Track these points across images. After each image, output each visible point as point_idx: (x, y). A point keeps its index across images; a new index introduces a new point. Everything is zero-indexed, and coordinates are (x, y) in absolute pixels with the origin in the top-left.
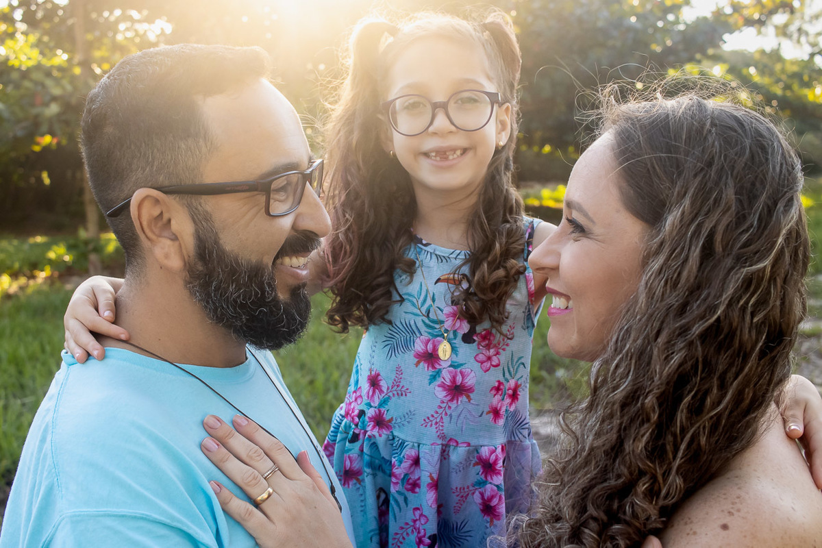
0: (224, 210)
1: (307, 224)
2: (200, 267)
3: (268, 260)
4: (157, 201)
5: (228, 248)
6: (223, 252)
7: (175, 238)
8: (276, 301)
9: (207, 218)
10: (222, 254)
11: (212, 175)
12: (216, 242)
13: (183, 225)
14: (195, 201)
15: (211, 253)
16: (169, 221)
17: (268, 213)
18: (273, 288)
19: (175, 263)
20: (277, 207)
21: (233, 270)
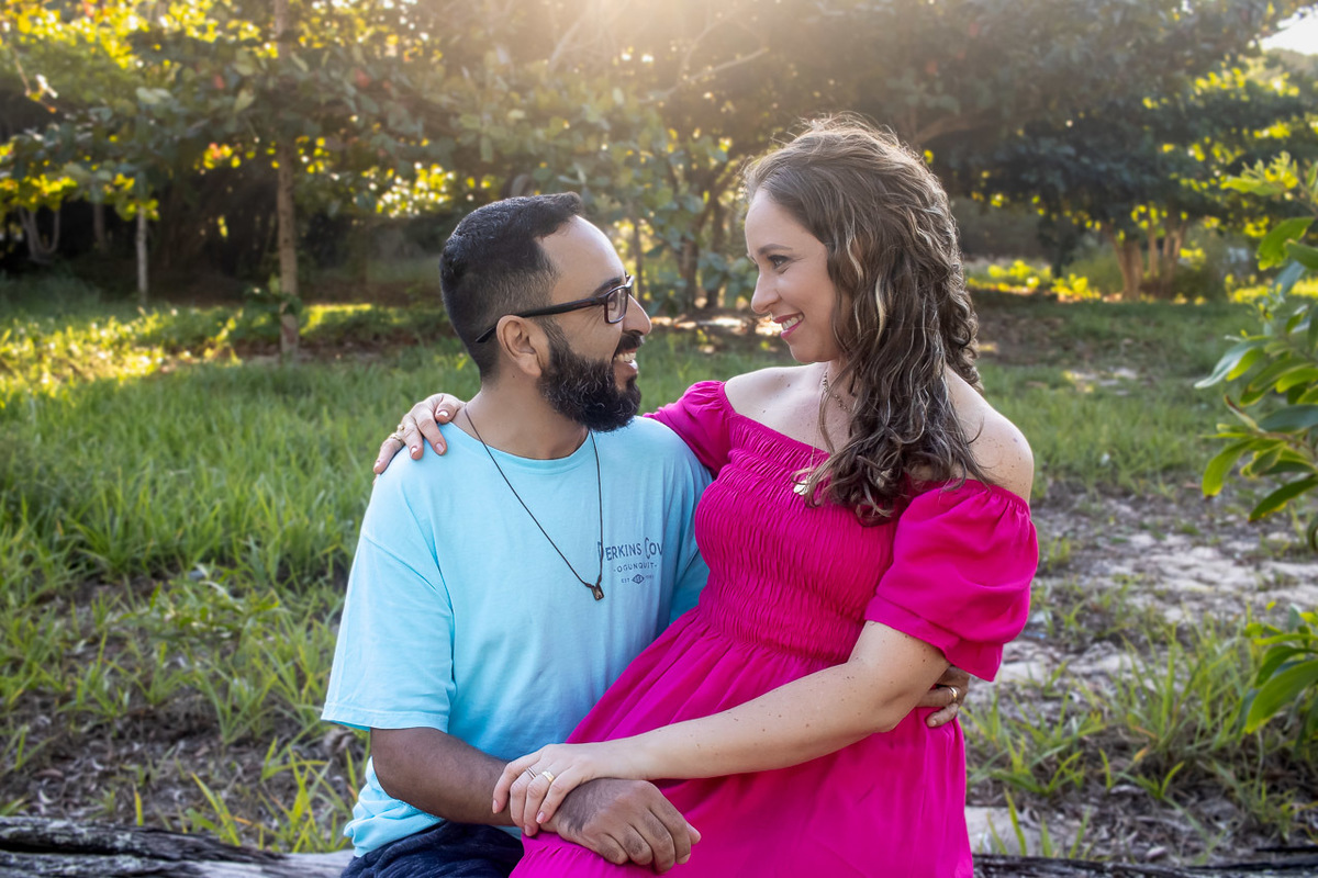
0: (571, 323)
1: (632, 326)
2: (553, 371)
3: (609, 358)
4: (517, 324)
5: (576, 352)
6: (573, 355)
7: (534, 351)
8: (614, 390)
9: (558, 330)
10: (572, 358)
11: (559, 298)
12: (567, 349)
13: (540, 341)
14: (546, 319)
15: (563, 359)
16: (528, 338)
17: (607, 321)
18: (612, 380)
19: (536, 371)
20: (613, 316)
21: (580, 369)
